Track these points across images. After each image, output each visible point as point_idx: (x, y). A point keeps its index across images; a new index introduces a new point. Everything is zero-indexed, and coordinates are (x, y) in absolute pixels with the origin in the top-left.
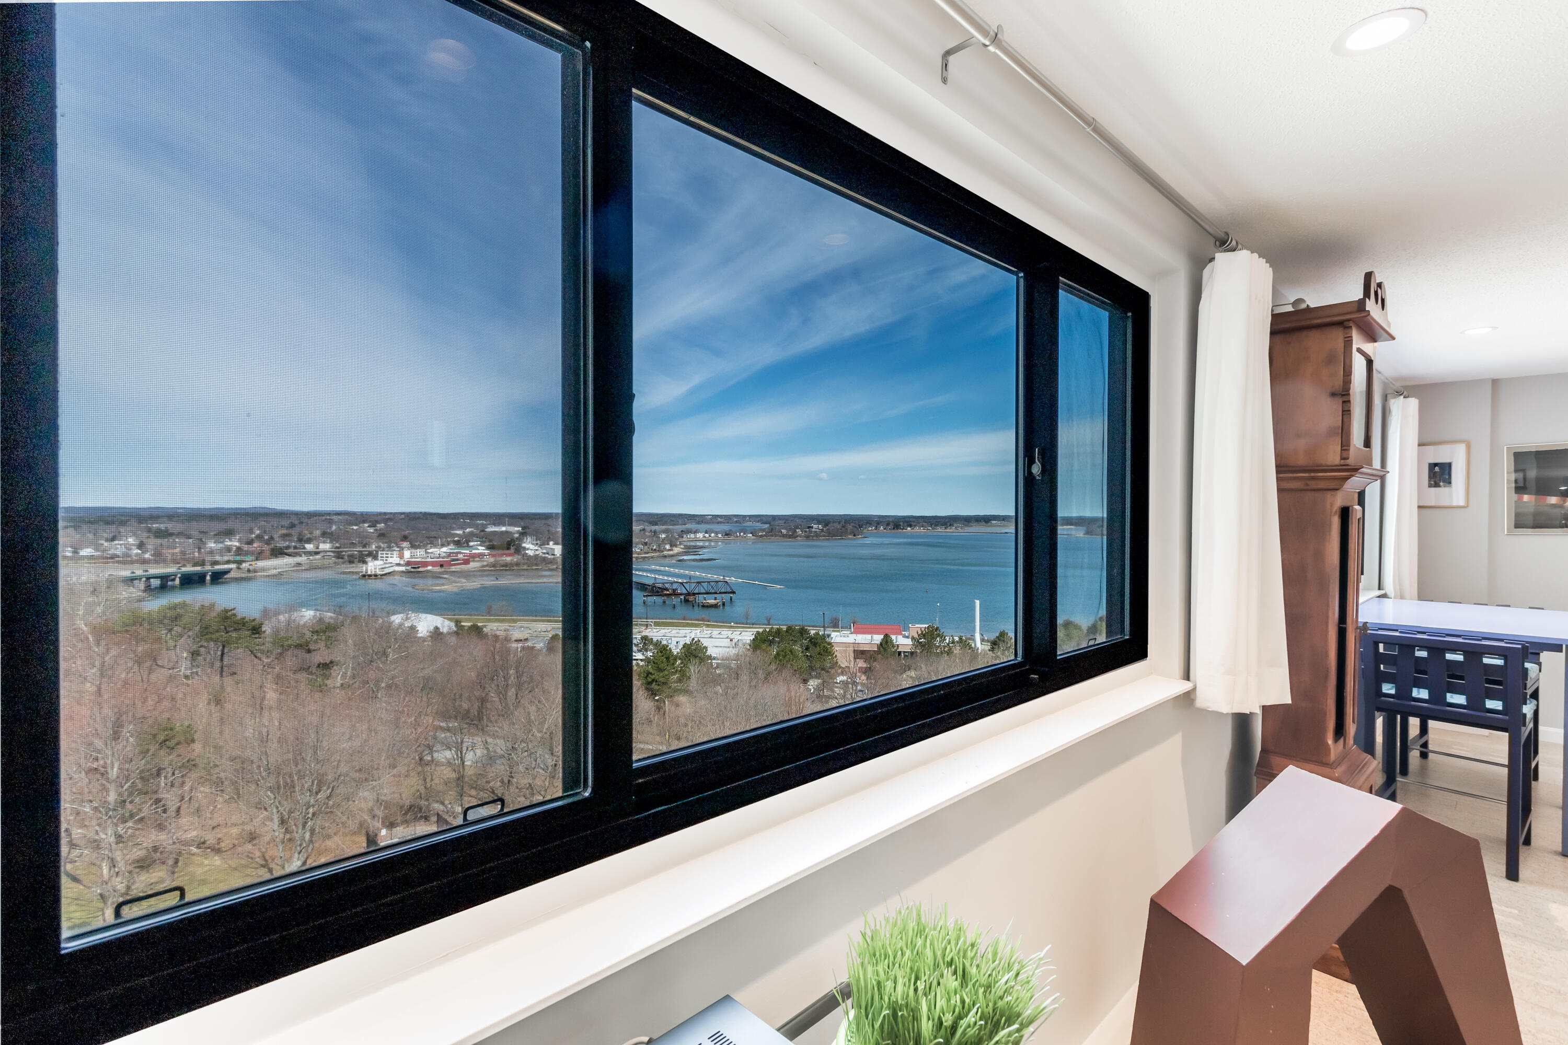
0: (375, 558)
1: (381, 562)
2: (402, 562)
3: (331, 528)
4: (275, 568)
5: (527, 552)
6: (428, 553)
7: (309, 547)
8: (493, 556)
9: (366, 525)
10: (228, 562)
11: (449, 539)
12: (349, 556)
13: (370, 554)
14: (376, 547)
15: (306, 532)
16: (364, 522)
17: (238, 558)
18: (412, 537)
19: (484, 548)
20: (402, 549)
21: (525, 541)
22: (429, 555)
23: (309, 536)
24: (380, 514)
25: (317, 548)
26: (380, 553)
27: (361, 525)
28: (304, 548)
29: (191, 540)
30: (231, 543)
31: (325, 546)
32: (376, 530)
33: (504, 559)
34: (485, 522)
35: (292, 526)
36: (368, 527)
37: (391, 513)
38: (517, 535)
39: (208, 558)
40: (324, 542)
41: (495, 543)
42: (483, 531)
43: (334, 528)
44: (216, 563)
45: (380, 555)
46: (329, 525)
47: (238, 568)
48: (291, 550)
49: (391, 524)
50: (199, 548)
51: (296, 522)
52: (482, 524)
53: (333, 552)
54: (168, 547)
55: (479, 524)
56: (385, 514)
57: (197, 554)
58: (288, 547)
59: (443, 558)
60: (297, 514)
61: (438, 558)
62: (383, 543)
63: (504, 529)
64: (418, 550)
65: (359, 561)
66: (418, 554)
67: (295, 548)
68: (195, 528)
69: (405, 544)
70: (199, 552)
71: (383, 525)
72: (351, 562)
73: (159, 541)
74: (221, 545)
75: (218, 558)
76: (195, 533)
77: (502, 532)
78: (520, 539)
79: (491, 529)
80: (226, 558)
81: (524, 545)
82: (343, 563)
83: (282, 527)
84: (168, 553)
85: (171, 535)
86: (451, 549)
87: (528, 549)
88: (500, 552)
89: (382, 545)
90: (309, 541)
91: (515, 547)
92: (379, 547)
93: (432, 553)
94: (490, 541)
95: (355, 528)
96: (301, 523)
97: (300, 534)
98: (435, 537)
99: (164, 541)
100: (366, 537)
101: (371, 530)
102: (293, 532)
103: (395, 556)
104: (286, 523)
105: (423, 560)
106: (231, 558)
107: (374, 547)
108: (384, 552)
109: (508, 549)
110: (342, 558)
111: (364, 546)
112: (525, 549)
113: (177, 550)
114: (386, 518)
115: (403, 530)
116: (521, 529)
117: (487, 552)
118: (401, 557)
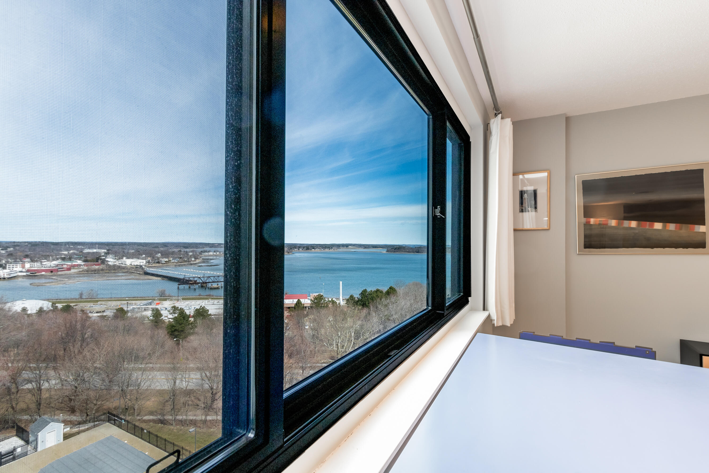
0: (4, 268)
1: (9, 271)
2: (24, 270)
5: (109, 263)
6: (43, 265)
8: (87, 266)
11: (58, 257)
14: (6, 262)
18: (32, 255)
19: (81, 261)
20: (24, 262)
21: (108, 257)
22: (43, 266)
24: (11, 242)
26: (8, 265)
32: (7, 252)
33: (94, 267)
34: (83, 247)
36: (2, 250)
37: (19, 242)
38: (103, 254)
41: (88, 259)
42: (81, 252)
45: (7, 267)
49: (18, 248)
52: (82, 249)
56: (14, 242)
59: (53, 267)
61: (50, 267)
62: (11, 259)
63: (95, 251)
64: (36, 263)
66: (36, 265)
69: (27, 260)
71: (12, 249)
77: (94, 253)
78: (105, 256)
79: (86, 251)
81: (107, 259)
86: (60, 262)
87: (109, 262)
88: (92, 263)
89: (10, 260)
91: (101, 260)
93: (45, 265)
94: (86, 257)
98: (48, 256)
101: (3, 252)
103: (19, 266)
105: (39, 269)
107: (4, 262)
108: (11, 265)
109: (97, 261)
112: (108, 261)
114: (15, 245)
115: (26, 252)
116: (106, 251)
117: (83, 263)
118: (23, 267)
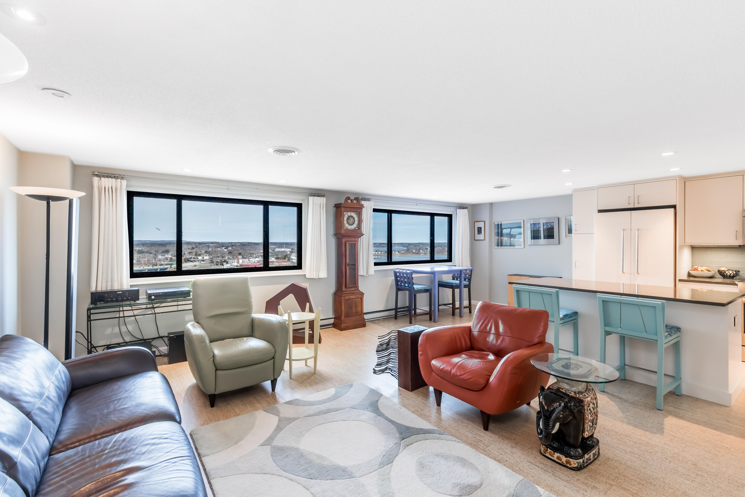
0: (227, 263)
1: (230, 265)
2: (238, 265)
3: (209, 249)
4: (186, 267)
5: (293, 260)
6: (250, 261)
7: (200, 258)
8: (278, 262)
9: (224, 248)
10: (167, 264)
11: (259, 255)
12: (216, 262)
13: (225, 261)
14: (228, 258)
15: (199, 251)
16: (223, 247)
17: (170, 263)
18: (243, 253)
19: (274, 259)
20: (238, 259)
21: (292, 255)
22: (250, 262)
23: (200, 253)
24: (230, 243)
25: (203, 258)
26: (229, 260)
27: (221, 248)
28: (198, 258)
29: (151, 255)
30: (168, 256)
31: (207, 258)
32: (228, 250)
33: (283, 264)
34: (275, 247)
35: (193, 248)
36: (224, 249)
37: (234, 243)
38: (289, 253)
39: (159, 263)
40: (206, 256)
41: (279, 256)
42: (274, 251)
43: (210, 249)
44: (161, 265)
45: (229, 262)
46: (208, 248)
47: (171, 267)
48: (192, 259)
49: (234, 247)
50: (155, 258)
51: (194, 247)
52: (274, 248)
53: (210, 260)
54: (142, 258)
55: (272, 248)
56: (232, 243)
57: (154, 261)
58: (191, 258)
59: (256, 263)
60: (195, 243)
61: (254, 263)
62: (231, 256)
63: (283, 250)
64: (245, 260)
65: (221, 265)
66: (245, 261)
67: (194, 258)
68: (153, 249)
69: (240, 257)
70: (155, 260)
71: (231, 248)
72: (217, 265)
73: (139, 255)
74: (164, 257)
75: (162, 263)
76: (153, 252)
77: (282, 251)
78: (290, 255)
79: (277, 250)
80: (166, 263)
81: (292, 257)
82: (214, 265)
83: (189, 249)
84: (142, 260)
85: (144, 252)
86: (260, 259)
88: (281, 260)
89: (230, 257)
90: (200, 255)
91: (288, 258)
92: (229, 258)
93: (251, 261)
94: (277, 255)
95: (219, 249)
96: (197, 247)
97: (196, 252)
98: (253, 254)
99: (141, 255)
100: (223, 254)
101: (226, 250)
102: (192, 251)
103: (235, 262)
104: (190, 247)
105: (247, 264)
106: (168, 263)
107: (227, 258)
108: (231, 260)
109: (285, 259)
110: (213, 263)
111: (223, 258)
113: (146, 259)
114: (232, 245)
115: (239, 251)
116: (290, 250)
117: (275, 260)
118: (238, 263)
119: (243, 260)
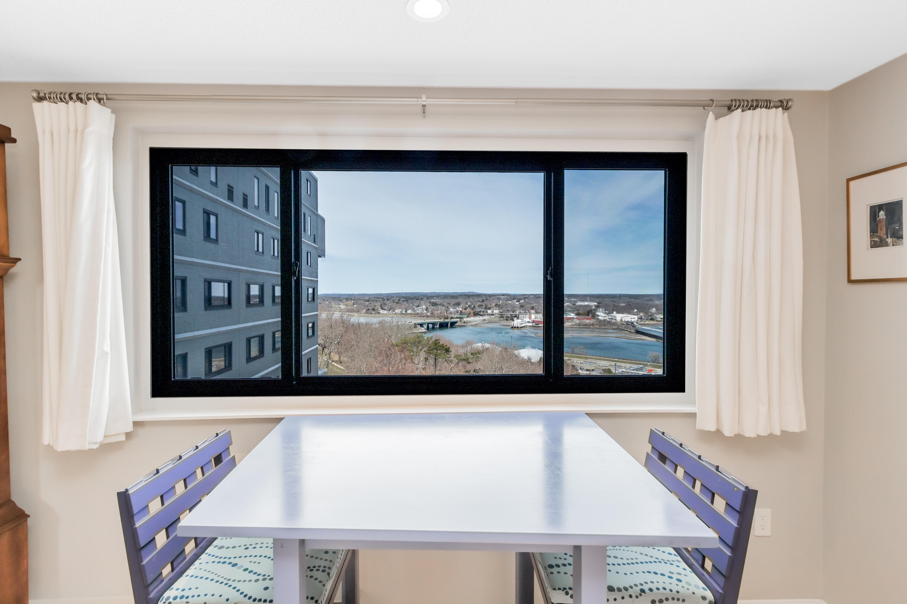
0: (518, 318)
1: (521, 321)
2: (531, 321)
3: (499, 302)
4: (475, 322)
5: (599, 317)
7: (489, 312)
8: (579, 319)
9: (515, 301)
10: (457, 318)
12: (506, 316)
13: (516, 316)
14: (519, 312)
15: (489, 304)
16: (514, 299)
17: (460, 316)
18: (536, 307)
19: (574, 314)
20: (530, 314)
21: (600, 311)
23: (490, 306)
24: (522, 295)
25: (493, 312)
26: (520, 315)
27: (513, 301)
28: (487, 312)
29: (444, 307)
30: (458, 309)
31: (496, 311)
32: (520, 304)
33: (585, 321)
34: (576, 300)
35: (483, 301)
36: (516, 302)
37: (527, 295)
38: (594, 307)
39: (450, 316)
40: (496, 309)
41: (581, 312)
42: (574, 305)
43: (501, 302)
44: (452, 318)
45: (520, 317)
46: (499, 301)
47: (460, 321)
48: (482, 313)
49: (527, 300)
50: (447, 311)
51: (485, 299)
53: (500, 314)
54: (436, 310)
55: (572, 301)
56: (524, 295)
57: (446, 314)
58: (480, 311)
60: (485, 295)
63: (586, 303)
64: (539, 315)
65: (511, 320)
66: (539, 317)
67: (483, 312)
68: (446, 301)
69: (533, 311)
70: (447, 313)
71: (523, 301)
72: (507, 320)
73: (433, 307)
74: (455, 310)
75: (453, 316)
76: (446, 304)
77: (585, 306)
78: (595, 310)
79: (579, 303)
80: (456, 316)
81: (597, 313)
82: (504, 320)
83: (479, 301)
84: (436, 313)
85: (438, 305)
87: (600, 316)
88: (583, 317)
89: (522, 312)
90: (489, 309)
91: (592, 314)
92: (520, 313)
94: (578, 310)
95: (510, 302)
96: (487, 299)
97: (486, 305)
99: (435, 308)
100: (514, 307)
101: (517, 303)
102: (483, 304)
103: (527, 317)
104: (480, 299)
106: (458, 316)
107: (518, 312)
108: (522, 315)
109: (588, 315)
110: (503, 318)
111: (513, 312)
112: (598, 316)
113: (438, 312)
114: (525, 297)
115: (533, 304)
116: (597, 303)
117: (575, 317)
118: (530, 318)
119: (536, 315)
